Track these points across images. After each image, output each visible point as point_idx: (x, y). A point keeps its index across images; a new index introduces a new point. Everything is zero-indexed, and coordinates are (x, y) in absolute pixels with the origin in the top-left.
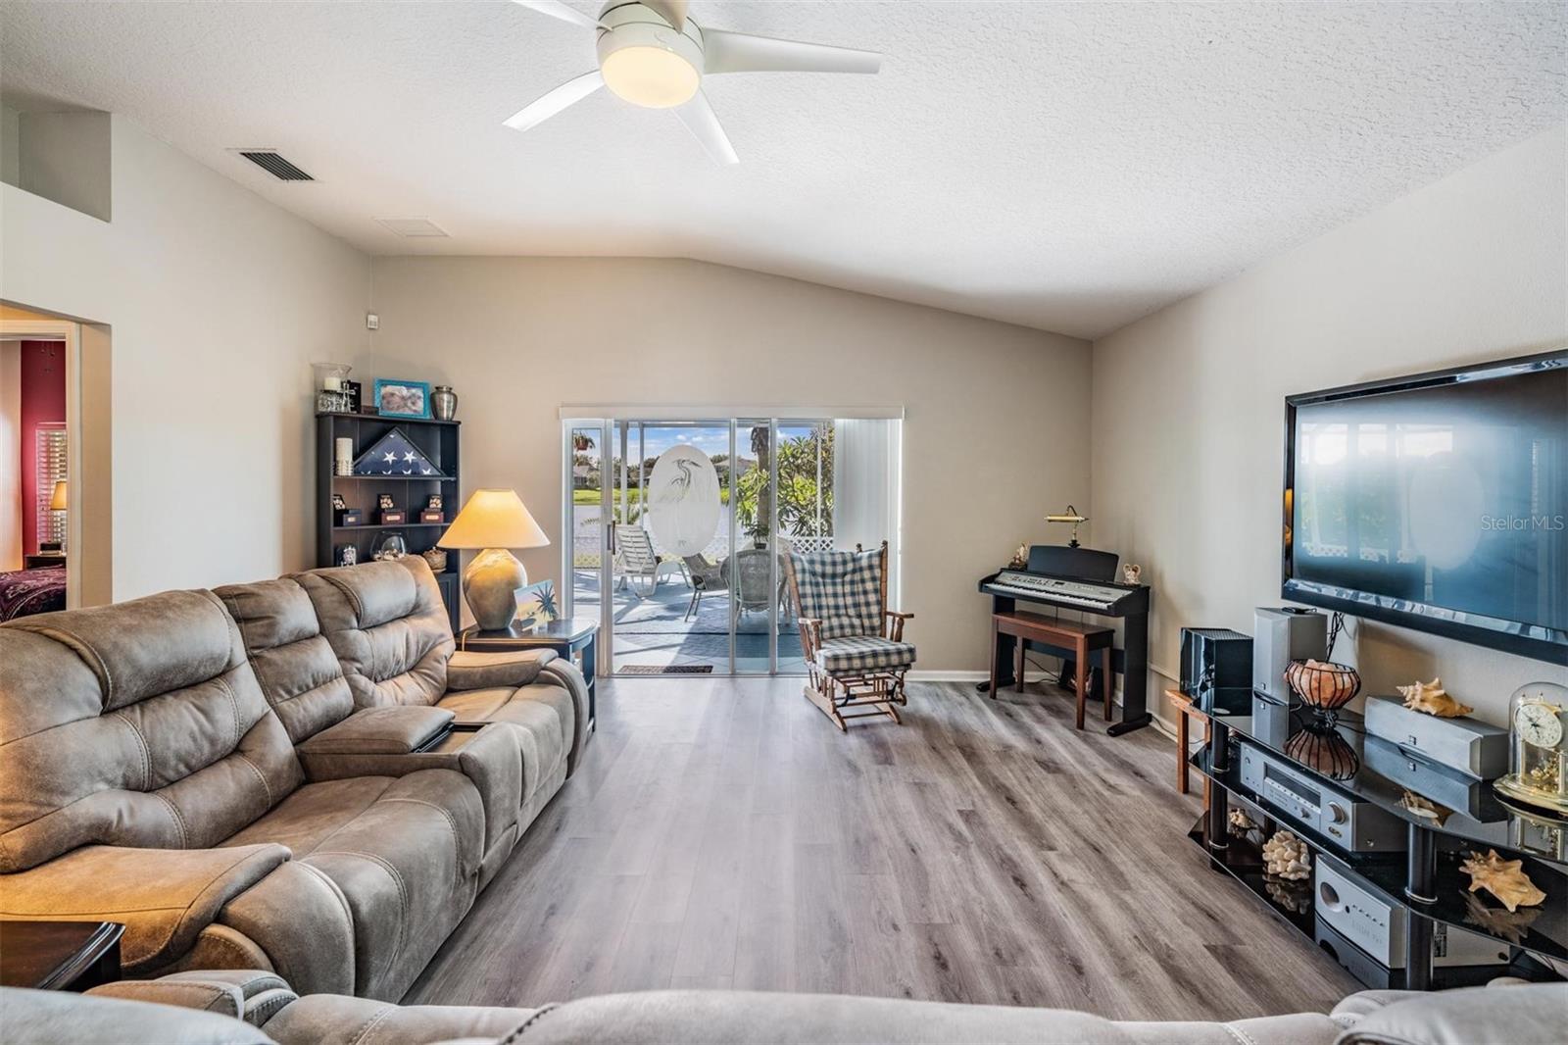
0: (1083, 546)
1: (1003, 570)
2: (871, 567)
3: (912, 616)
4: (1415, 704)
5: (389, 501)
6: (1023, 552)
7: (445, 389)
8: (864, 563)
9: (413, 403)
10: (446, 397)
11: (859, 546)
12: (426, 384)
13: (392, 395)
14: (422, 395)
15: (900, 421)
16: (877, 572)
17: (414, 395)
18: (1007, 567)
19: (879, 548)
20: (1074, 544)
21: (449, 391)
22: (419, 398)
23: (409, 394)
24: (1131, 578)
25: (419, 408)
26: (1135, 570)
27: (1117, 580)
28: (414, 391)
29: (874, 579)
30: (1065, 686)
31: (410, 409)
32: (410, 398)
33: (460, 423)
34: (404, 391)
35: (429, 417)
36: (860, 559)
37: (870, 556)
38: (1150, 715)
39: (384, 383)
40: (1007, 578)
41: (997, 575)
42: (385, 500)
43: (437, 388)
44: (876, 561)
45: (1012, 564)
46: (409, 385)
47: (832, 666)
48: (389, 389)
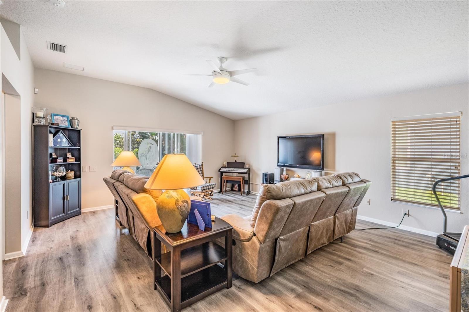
0: (237, 161)
1: (221, 167)
2: (200, 168)
3: (213, 177)
4: (296, 177)
5: (55, 155)
6: (225, 164)
7: (75, 119)
8: (198, 167)
9: (65, 122)
10: (76, 121)
11: (195, 164)
12: (68, 116)
13: (58, 119)
14: (67, 120)
15: (201, 135)
16: (202, 169)
17: (64, 120)
18: (222, 167)
19: (201, 164)
20: (236, 161)
21: (77, 119)
22: (66, 121)
23: (63, 119)
24: (247, 166)
25: (65, 124)
26: (248, 165)
27: (245, 167)
28: (64, 118)
29: (201, 171)
30: (232, 190)
31: (64, 124)
32: (63, 120)
33: (81, 130)
34: (61, 118)
35: (70, 127)
36: (197, 166)
37: (200, 166)
38: (250, 192)
39: (55, 115)
40: (222, 169)
41: (221, 169)
42: (54, 155)
43: (72, 118)
44: (201, 167)
45: (223, 166)
46: (63, 116)
47: (203, 189)
48: (56, 117)
